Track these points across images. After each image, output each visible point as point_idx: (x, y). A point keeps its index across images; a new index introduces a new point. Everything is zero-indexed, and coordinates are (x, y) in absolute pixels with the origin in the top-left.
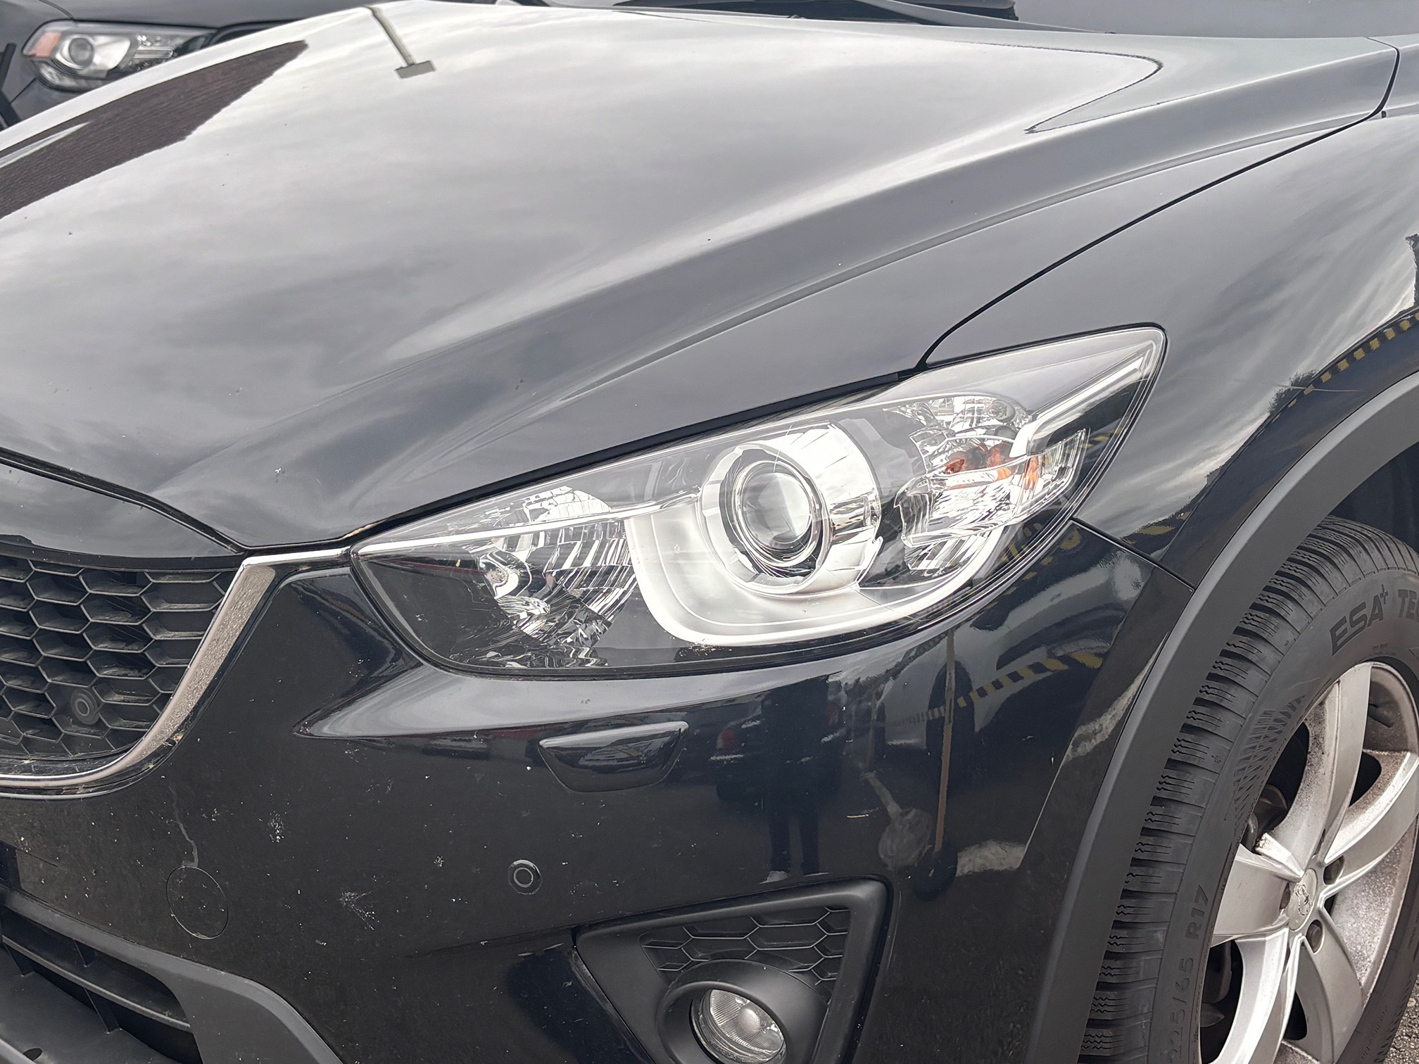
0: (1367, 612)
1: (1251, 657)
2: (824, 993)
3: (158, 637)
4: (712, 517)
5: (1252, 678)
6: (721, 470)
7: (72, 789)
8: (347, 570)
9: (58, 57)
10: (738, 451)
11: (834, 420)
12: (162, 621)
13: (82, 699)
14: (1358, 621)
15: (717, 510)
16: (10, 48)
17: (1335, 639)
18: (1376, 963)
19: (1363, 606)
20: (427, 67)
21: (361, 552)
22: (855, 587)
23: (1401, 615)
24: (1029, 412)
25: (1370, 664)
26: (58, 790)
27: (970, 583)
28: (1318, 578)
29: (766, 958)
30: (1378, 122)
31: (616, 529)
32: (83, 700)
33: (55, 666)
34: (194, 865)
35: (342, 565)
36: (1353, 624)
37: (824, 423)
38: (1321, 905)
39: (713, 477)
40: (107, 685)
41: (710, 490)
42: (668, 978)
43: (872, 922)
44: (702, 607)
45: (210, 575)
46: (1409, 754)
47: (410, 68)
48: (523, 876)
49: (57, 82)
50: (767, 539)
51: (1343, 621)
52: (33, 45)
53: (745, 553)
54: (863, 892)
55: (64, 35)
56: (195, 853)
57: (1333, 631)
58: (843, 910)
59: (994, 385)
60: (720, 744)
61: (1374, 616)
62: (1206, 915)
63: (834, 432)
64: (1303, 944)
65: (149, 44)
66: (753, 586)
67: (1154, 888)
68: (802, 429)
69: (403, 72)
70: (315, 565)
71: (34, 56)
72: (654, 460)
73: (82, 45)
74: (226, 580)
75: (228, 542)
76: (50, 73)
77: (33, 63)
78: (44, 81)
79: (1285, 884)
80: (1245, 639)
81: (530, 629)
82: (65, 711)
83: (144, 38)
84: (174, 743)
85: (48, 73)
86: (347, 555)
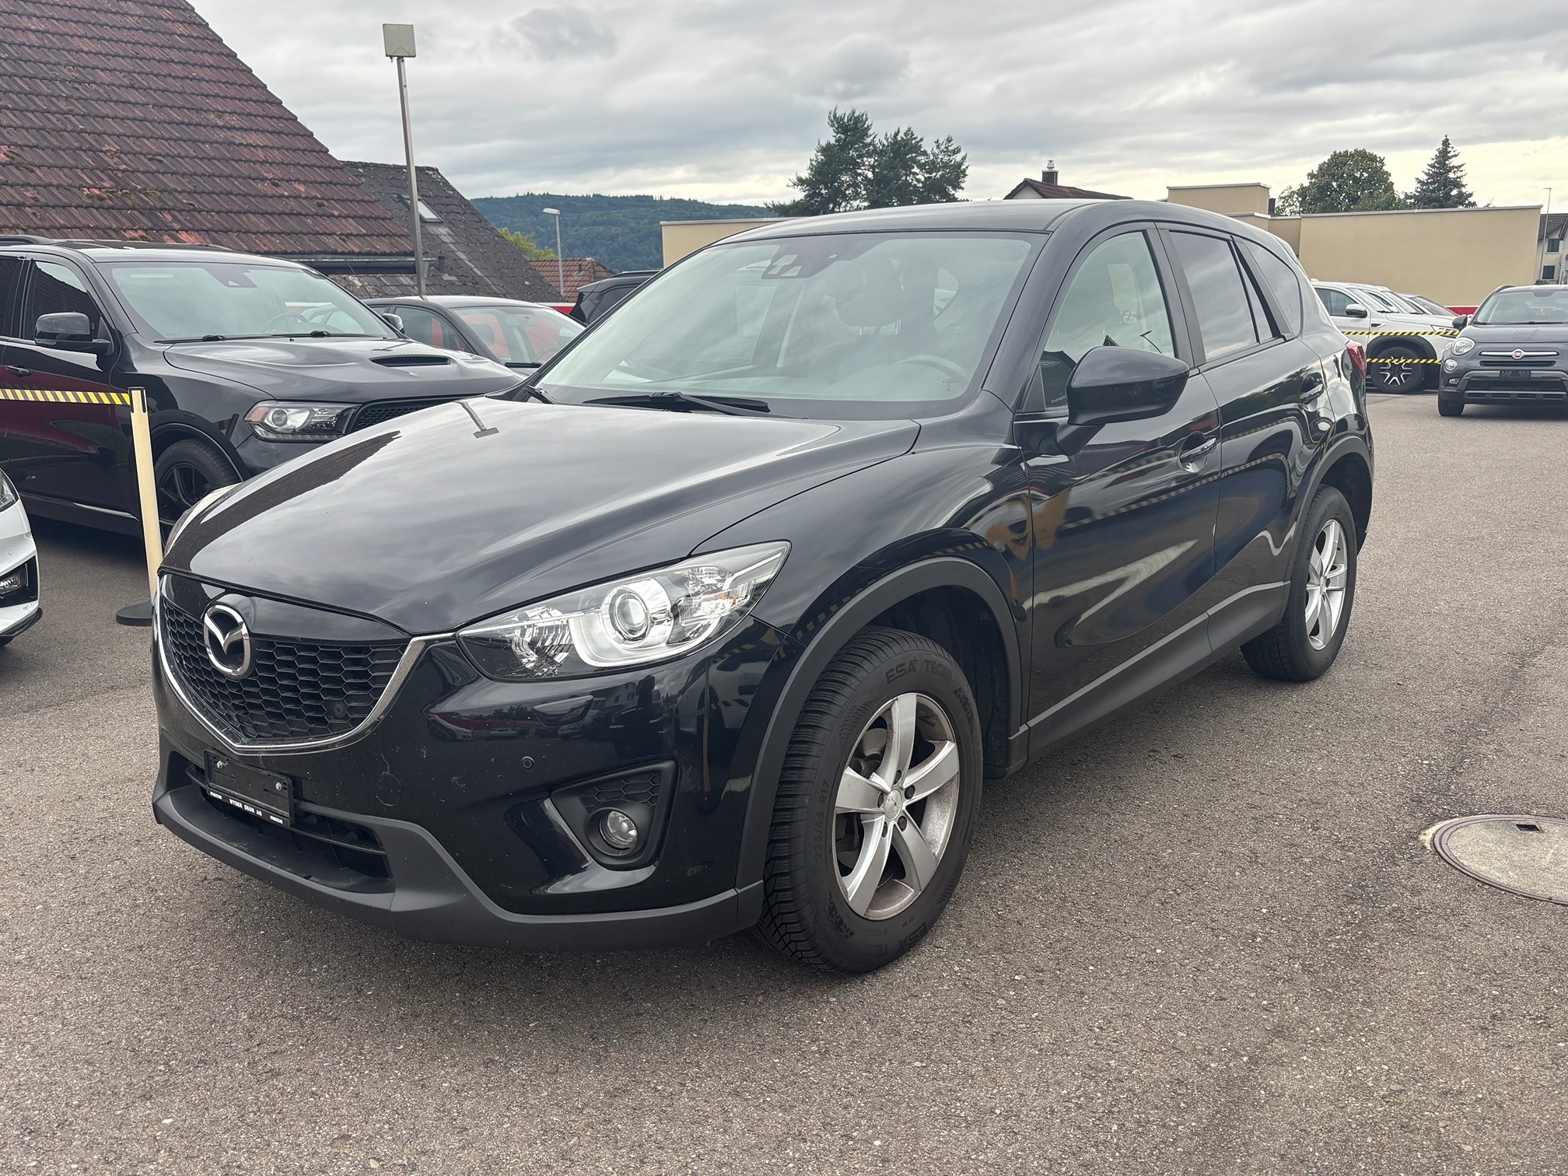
0: (906, 667)
1: (846, 682)
2: (652, 810)
3: (374, 675)
4: (606, 618)
5: (847, 691)
6: (608, 600)
7: (333, 745)
8: (454, 642)
9: (266, 421)
10: (615, 591)
11: (653, 577)
12: (375, 667)
13: (338, 706)
14: (901, 671)
15: (608, 616)
16: (236, 416)
17: (888, 678)
18: (943, 845)
19: (903, 665)
20: (494, 431)
21: (460, 634)
22: (664, 644)
23: (927, 671)
24: (730, 573)
25: (915, 694)
26: (326, 747)
27: (708, 639)
28: (881, 651)
29: (628, 797)
30: (909, 456)
31: (565, 627)
32: (339, 708)
33: (328, 692)
34: (388, 773)
35: (452, 640)
36: (898, 672)
37: (648, 578)
38: (904, 808)
39: (605, 602)
40: (350, 698)
41: (605, 607)
42: (589, 810)
43: (670, 777)
44: (601, 652)
45: (397, 647)
46: (948, 742)
47: (483, 432)
48: (527, 762)
49: (265, 436)
50: (627, 628)
51: (893, 670)
52: (250, 416)
53: (620, 633)
54: (666, 765)
55: (270, 408)
56: (388, 767)
57: (887, 674)
58: (658, 771)
59: (717, 563)
60: (613, 721)
61: (910, 670)
62: (829, 793)
63: (653, 581)
64: (895, 825)
65: (320, 413)
66: (623, 645)
67: (803, 779)
68: (639, 580)
69: (477, 435)
70: (441, 640)
71: (250, 421)
72: (581, 593)
73: (281, 415)
74: (403, 649)
75: (406, 632)
76: (260, 431)
77: (251, 425)
78: (257, 436)
79: (880, 793)
80: (844, 675)
81: (528, 666)
82: (330, 713)
83: (317, 410)
84: (380, 720)
85: (259, 430)
86: (454, 635)
